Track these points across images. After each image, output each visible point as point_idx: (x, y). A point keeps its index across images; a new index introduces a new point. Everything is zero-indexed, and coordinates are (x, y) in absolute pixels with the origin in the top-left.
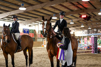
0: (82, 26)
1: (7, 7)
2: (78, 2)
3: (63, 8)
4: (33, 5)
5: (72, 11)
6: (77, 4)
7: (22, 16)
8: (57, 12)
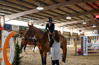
0: (93, 26)
1: (23, 6)
2: (93, 3)
3: (78, 8)
4: (49, 5)
5: (86, 11)
6: (92, 4)
7: (36, 16)
8: (71, 12)
